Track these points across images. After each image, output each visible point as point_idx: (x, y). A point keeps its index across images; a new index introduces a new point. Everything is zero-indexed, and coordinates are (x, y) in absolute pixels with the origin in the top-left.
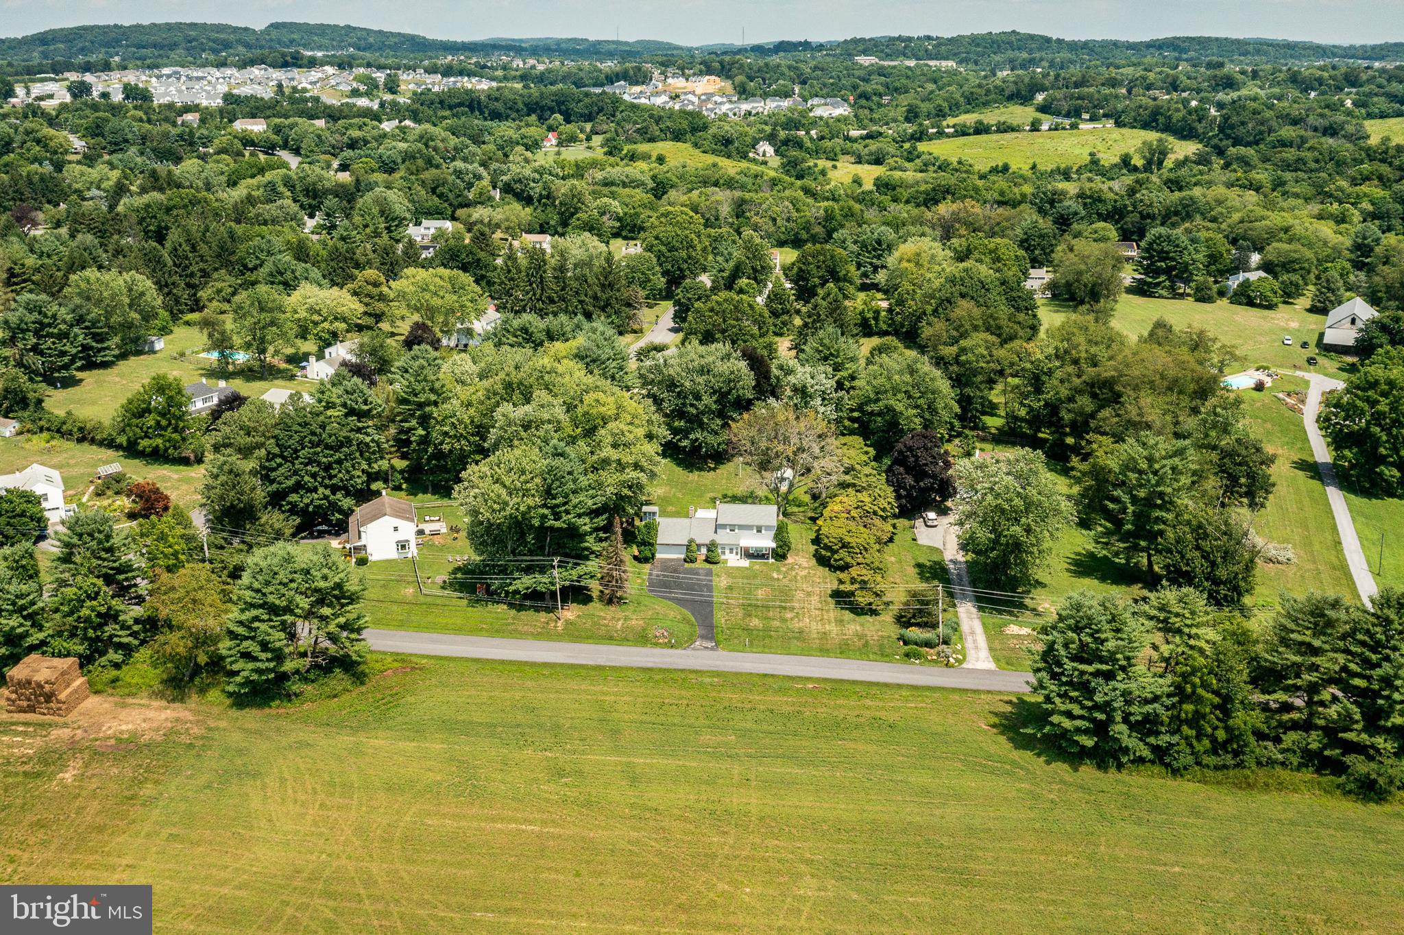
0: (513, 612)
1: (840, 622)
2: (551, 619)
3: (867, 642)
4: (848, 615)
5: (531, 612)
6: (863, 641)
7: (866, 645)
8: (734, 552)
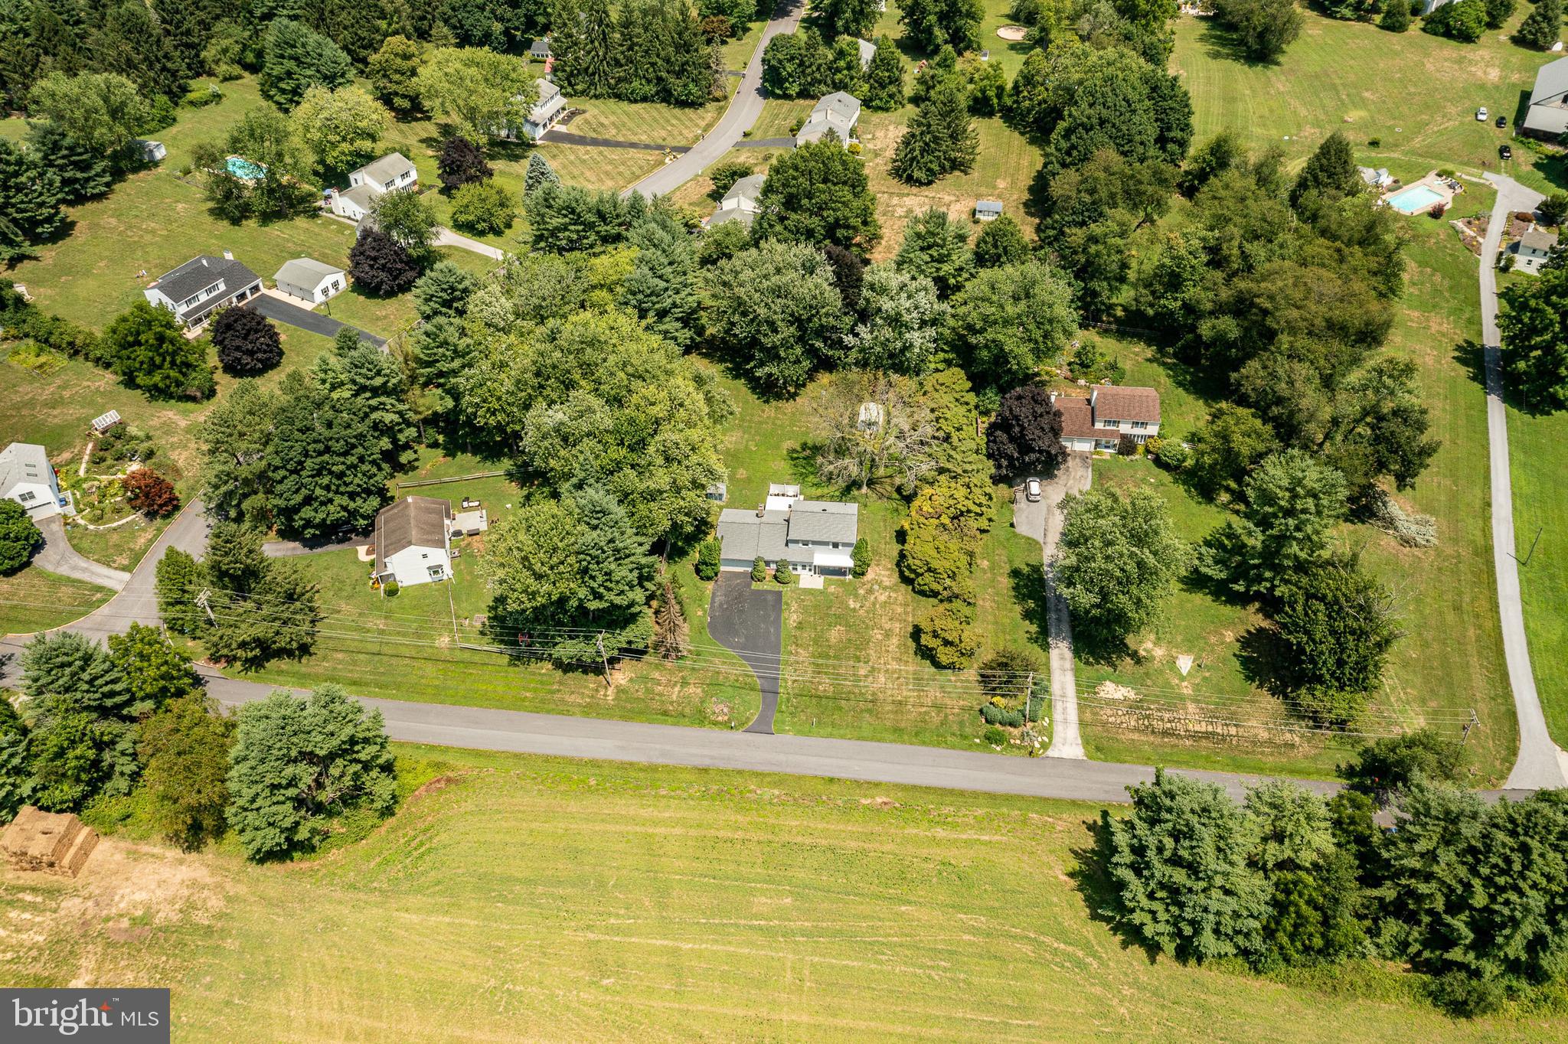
0: (559, 673)
1: (918, 681)
3: (946, 716)
5: (579, 675)
6: (942, 716)
7: (945, 721)
8: (808, 569)
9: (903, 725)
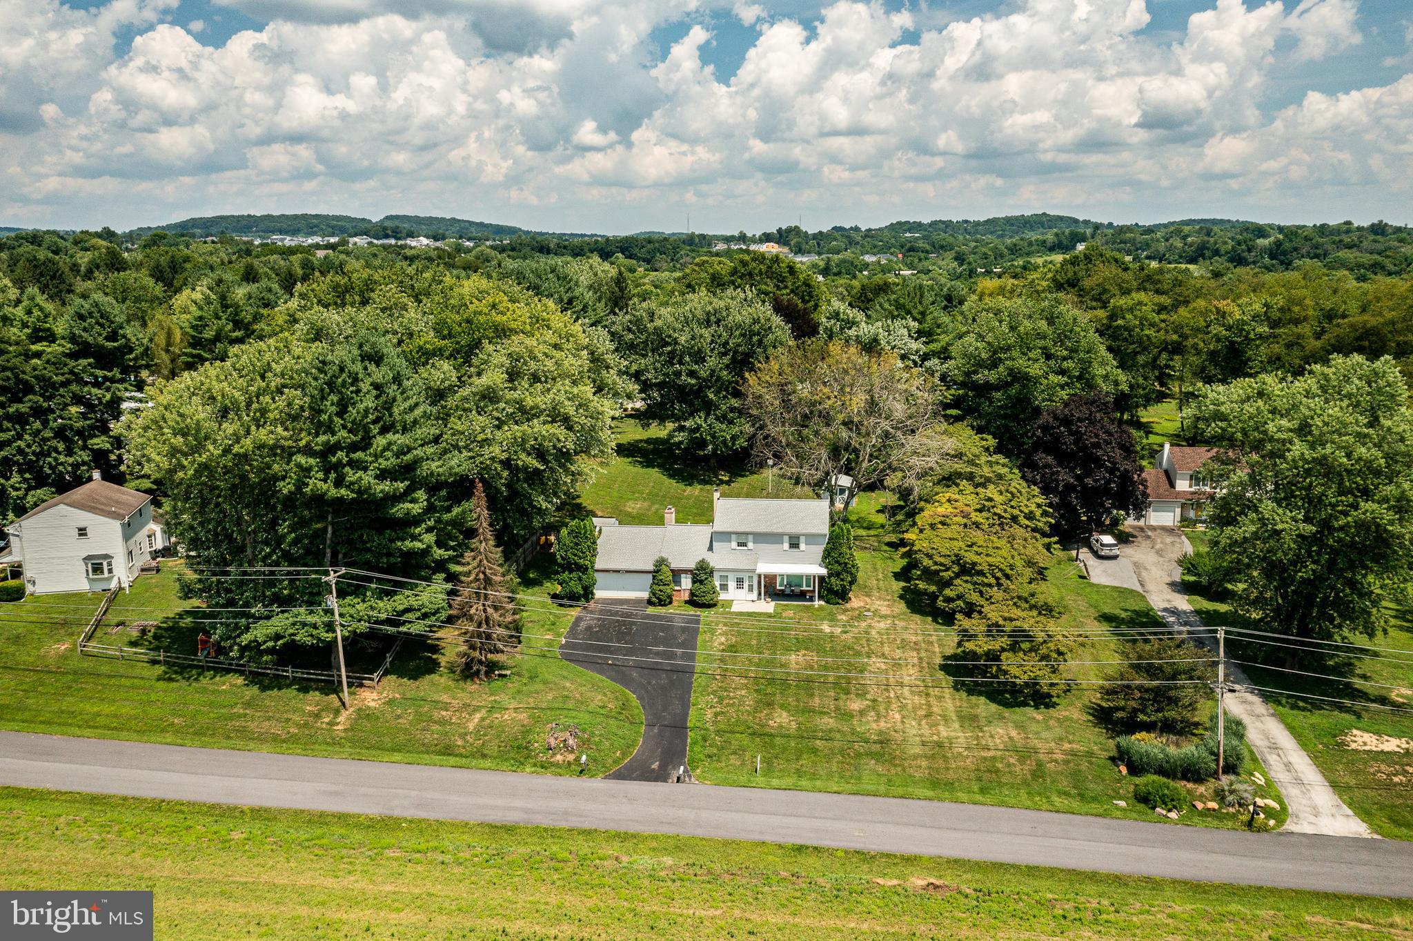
0: (255, 690)
1: (969, 720)
2: (327, 708)
3: (1040, 764)
4: (984, 707)
5: (291, 692)
6: (1029, 765)
7: (1038, 772)
8: (746, 585)
9: (951, 775)
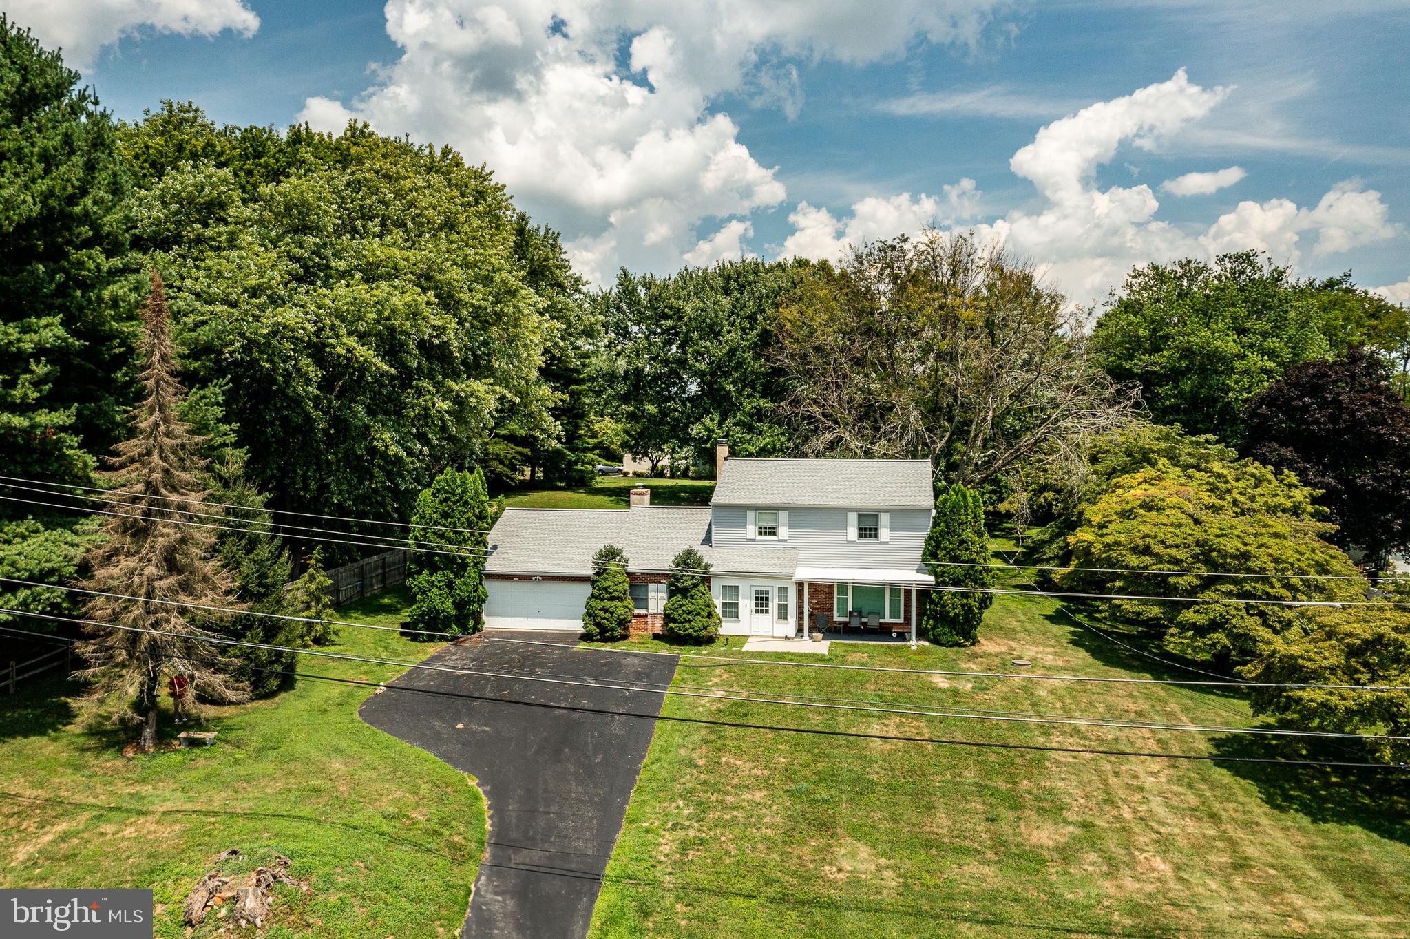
1: (1359, 881)
8: (773, 605)
